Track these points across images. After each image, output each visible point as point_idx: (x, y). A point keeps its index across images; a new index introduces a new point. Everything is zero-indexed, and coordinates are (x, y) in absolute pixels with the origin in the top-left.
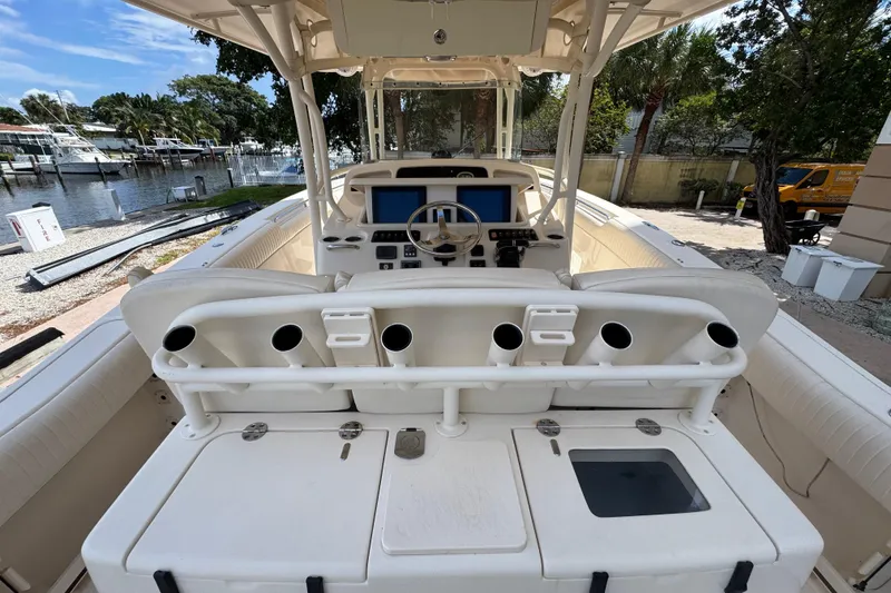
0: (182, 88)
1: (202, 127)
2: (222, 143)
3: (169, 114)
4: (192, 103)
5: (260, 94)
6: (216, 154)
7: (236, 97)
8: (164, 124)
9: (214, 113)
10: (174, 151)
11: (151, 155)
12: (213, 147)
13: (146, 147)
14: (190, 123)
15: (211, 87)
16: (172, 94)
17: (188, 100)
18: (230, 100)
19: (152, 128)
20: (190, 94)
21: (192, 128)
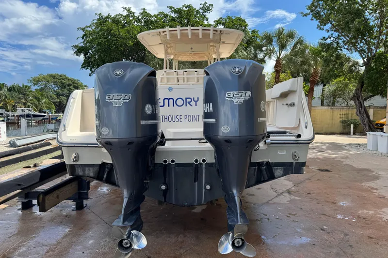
0: (36, 82)
1: (45, 103)
2: (56, 112)
3: (28, 95)
4: (41, 90)
5: (84, 85)
6: (52, 119)
7: (68, 86)
8: (24, 101)
9: (53, 95)
10: (28, 116)
11: (13, 118)
12: (50, 114)
13: (10, 113)
14: (39, 100)
15: (55, 80)
16: (29, 85)
17: (39, 88)
18: (65, 87)
19: (15, 103)
20: (41, 85)
21: (39, 103)
